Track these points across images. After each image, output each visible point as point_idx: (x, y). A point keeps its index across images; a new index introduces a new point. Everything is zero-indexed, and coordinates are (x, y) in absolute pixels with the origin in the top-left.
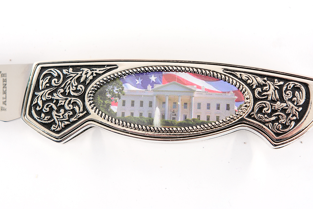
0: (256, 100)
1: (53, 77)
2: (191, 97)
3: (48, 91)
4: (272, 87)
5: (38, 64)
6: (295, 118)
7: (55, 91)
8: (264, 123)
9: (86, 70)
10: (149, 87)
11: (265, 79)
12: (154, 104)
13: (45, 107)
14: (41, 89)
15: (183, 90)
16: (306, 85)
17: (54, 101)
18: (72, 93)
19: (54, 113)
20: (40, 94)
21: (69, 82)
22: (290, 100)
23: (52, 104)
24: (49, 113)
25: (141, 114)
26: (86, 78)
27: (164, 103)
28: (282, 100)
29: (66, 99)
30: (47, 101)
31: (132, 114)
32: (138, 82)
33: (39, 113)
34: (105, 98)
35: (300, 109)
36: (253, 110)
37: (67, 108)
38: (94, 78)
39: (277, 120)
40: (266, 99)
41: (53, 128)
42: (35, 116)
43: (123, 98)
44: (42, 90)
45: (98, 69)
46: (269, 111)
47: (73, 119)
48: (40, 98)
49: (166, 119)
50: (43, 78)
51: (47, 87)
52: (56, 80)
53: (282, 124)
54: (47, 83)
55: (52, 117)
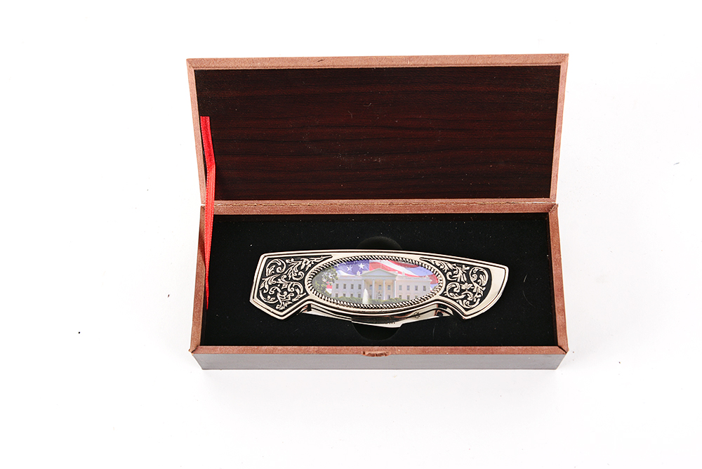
0: (448, 282)
1: (277, 266)
2: (393, 281)
3: (274, 277)
4: (460, 271)
5: (265, 256)
6: (480, 296)
7: (280, 277)
8: (455, 300)
9: (305, 259)
10: (358, 273)
11: (455, 265)
12: (363, 287)
13: (270, 290)
14: (267, 276)
15: (387, 275)
16: (488, 270)
17: (279, 285)
18: (294, 278)
19: (279, 295)
20: (267, 280)
21: (292, 269)
22: (476, 282)
23: (276, 288)
24: (275, 295)
25: (352, 295)
26: (306, 266)
27: (371, 285)
28: (469, 282)
29: (289, 284)
30: (273, 285)
31: (344, 295)
32: (349, 269)
33: (265, 295)
34: (321, 282)
35: (484, 288)
36: (445, 290)
37: (289, 290)
38: (313, 266)
39: (466, 298)
40: (456, 281)
41: (277, 308)
42: (262, 298)
43: (336, 282)
44: (269, 276)
45: (316, 259)
46: (459, 291)
47: (294, 300)
48: (266, 283)
49: (373, 298)
50: (269, 267)
51: (273, 274)
52: (280, 268)
53: (470, 301)
54: (272, 271)
55: (277, 299)
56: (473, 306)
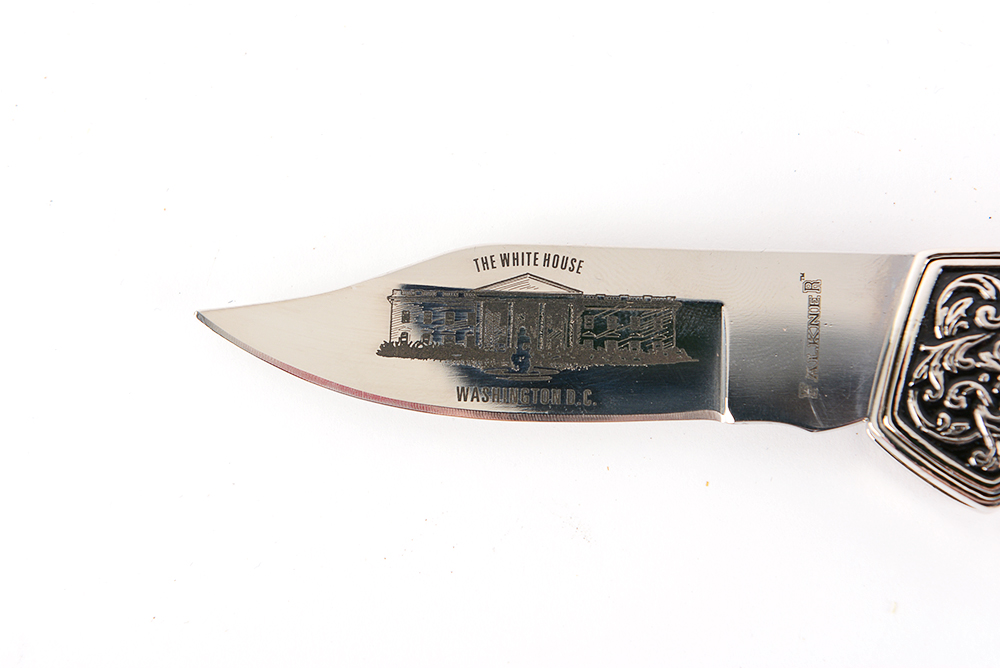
1: (979, 301)
3: (963, 343)
5: (932, 259)
7: (988, 345)
13: (951, 394)
14: (939, 335)
19: (979, 415)
20: (936, 350)
23: (974, 385)
24: (967, 415)
30: (961, 374)
33: (931, 409)
42: (919, 419)
44: (946, 339)
48: (935, 363)
50: (948, 304)
51: (961, 332)
52: (991, 310)
54: (961, 319)
55: (974, 427)
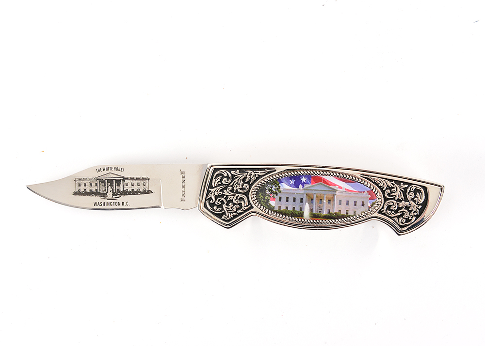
0: (386, 199)
1: (223, 177)
2: (334, 196)
4: (399, 189)
5: (211, 166)
6: (415, 214)
8: (391, 218)
9: (250, 172)
10: (301, 186)
11: (393, 182)
12: (304, 200)
14: (214, 186)
15: (328, 189)
16: (425, 188)
17: (225, 196)
18: (239, 190)
19: (224, 206)
21: (237, 181)
22: (412, 200)
23: (223, 199)
25: (294, 208)
26: (251, 179)
27: (312, 199)
28: (406, 200)
29: (234, 195)
30: (219, 196)
31: (287, 208)
32: (292, 182)
33: (212, 205)
34: (265, 195)
35: (420, 207)
36: (383, 208)
37: (234, 201)
38: (257, 179)
39: (402, 216)
40: (393, 199)
41: (223, 218)
42: (209, 208)
43: (279, 195)
45: (260, 172)
46: (396, 208)
47: (239, 212)
48: (213, 194)
49: (314, 212)
52: (226, 179)
53: (406, 219)
54: (219, 182)
55: (223, 209)
56: (408, 223)
